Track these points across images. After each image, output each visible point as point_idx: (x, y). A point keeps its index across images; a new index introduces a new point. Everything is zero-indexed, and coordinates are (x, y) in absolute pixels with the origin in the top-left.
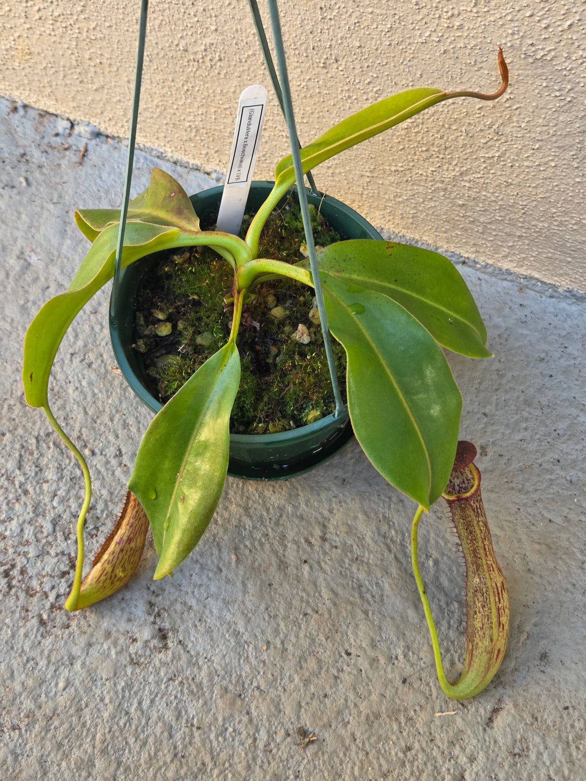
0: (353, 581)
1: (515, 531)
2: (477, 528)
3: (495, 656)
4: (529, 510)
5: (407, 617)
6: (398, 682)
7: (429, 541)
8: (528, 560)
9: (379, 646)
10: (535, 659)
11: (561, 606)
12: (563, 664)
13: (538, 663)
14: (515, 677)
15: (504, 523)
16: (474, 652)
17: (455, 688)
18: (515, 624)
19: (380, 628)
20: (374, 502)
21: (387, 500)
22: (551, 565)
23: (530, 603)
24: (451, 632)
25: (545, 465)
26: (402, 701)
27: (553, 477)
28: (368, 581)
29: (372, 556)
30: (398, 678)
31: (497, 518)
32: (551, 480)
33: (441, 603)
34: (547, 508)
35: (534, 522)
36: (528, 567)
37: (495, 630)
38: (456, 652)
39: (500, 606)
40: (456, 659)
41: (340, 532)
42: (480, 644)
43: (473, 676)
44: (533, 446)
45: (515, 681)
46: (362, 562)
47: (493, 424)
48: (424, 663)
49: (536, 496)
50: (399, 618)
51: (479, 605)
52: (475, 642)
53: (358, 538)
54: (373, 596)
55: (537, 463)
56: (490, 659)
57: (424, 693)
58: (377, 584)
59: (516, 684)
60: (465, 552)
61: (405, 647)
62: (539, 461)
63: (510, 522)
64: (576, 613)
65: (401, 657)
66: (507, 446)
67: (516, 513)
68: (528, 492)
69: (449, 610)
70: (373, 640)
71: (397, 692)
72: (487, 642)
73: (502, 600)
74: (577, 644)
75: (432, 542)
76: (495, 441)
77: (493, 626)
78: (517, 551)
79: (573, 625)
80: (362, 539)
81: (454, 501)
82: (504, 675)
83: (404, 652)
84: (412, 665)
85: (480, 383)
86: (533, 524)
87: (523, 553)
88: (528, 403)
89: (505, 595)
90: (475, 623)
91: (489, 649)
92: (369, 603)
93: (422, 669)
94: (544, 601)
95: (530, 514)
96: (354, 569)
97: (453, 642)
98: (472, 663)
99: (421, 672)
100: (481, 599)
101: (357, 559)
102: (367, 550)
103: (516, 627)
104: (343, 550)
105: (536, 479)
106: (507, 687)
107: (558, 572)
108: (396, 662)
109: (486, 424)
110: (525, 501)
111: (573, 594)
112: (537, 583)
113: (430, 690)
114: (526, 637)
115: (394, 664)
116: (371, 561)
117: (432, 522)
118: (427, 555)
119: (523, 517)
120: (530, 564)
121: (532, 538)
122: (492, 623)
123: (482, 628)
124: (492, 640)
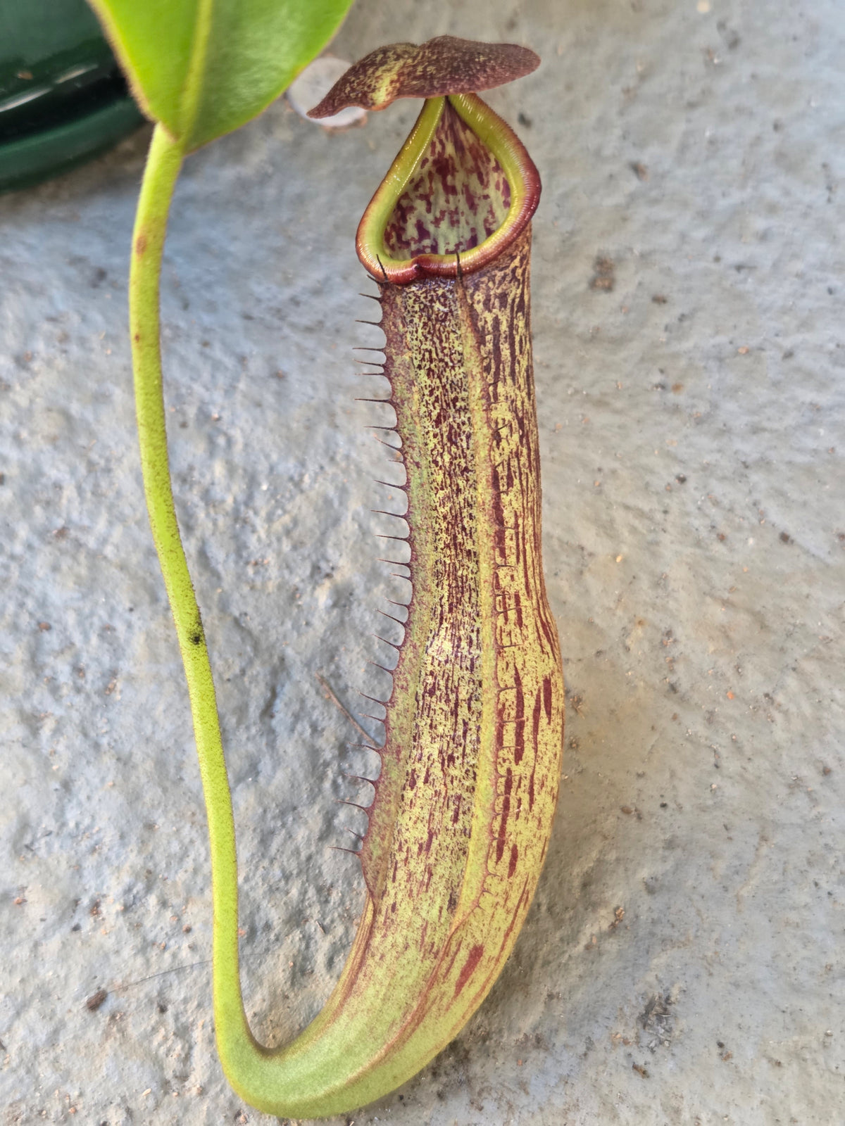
0: (21, 605)
1: (652, 547)
2: (478, 417)
3: (456, 973)
4: (718, 489)
5: (179, 768)
6: (71, 1004)
7: (336, 521)
8: (675, 652)
9: (42, 852)
10: (620, 1016)
11: (764, 839)
12: (726, 1057)
13: (631, 1035)
14: (529, 1071)
15: (619, 515)
16: (377, 939)
17: (272, 1067)
18: (576, 870)
19: (67, 785)
20: (183, 361)
21: (229, 362)
22: (754, 683)
23: (651, 806)
24: (328, 852)
25: (802, 358)
26: (66, 1076)
27: (824, 399)
28: (79, 612)
29: (117, 533)
30: (75, 986)
31: (600, 492)
32: (816, 408)
33: (321, 743)
34: (780, 493)
35: (727, 531)
36: (672, 679)
37: (473, 867)
38: (326, 930)
39: (518, 770)
40: (320, 959)
41: (32, 433)
42: (405, 911)
43: (352, 1036)
44: (777, 293)
45: (523, 1086)
46: (78, 545)
47: (655, 202)
48: (193, 948)
49: (749, 448)
50: (149, 765)
51: (432, 749)
52: (388, 901)
53: (91, 465)
54: (78, 670)
55: (779, 347)
56: (433, 980)
57: (158, 1063)
58: (107, 631)
59: (523, 1100)
60: (418, 518)
61: (137, 876)
62: (787, 343)
63: (641, 514)
64: (813, 875)
65: (111, 909)
66: (687, 277)
67: (669, 489)
68: (725, 431)
69: (341, 773)
70: (24, 825)
71: (53, 1040)
72: (432, 908)
73: (528, 753)
74: (796, 989)
75: (349, 527)
76: (650, 253)
77: (471, 846)
78: (641, 615)
79: (793, 916)
80: (98, 470)
81: (404, 282)
82: (487, 1053)
83: (129, 890)
84: (145, 947)
85: (643, 77)
86: (722, 538)
87: (663, 626)
88: (786, 161)
89: (549, 736)
90: (404, 820)
91: (437, 938)
92: (55, 690)
93: (180, 970)
94: (704, 809)
95: (716, 503)
96: (40, 564)
97: (324, 892)
98: (361, 981)
99: (173, 977)
100: (444, 727)
101: (62, 533)
102: (110, 508)
103: (577, 883)
104: (22, 495)
105: (763, 394)
106: (489, 1105)
107: (778, 717)
108: (87, 923)
109: (632, 198)
110: (707, 459)
111: (813, 799)
112: (689, 739)
113: (187, 1058)
114: (605, 926)
115: (76, 928)
116: (109, 551)
117: (365, 461)
118: (316, 568)
119: (691, 508)
120: (680, 668)
121: (707, 580)
122: (466, 833)
123: (425, 847)
124: (453, 903)
